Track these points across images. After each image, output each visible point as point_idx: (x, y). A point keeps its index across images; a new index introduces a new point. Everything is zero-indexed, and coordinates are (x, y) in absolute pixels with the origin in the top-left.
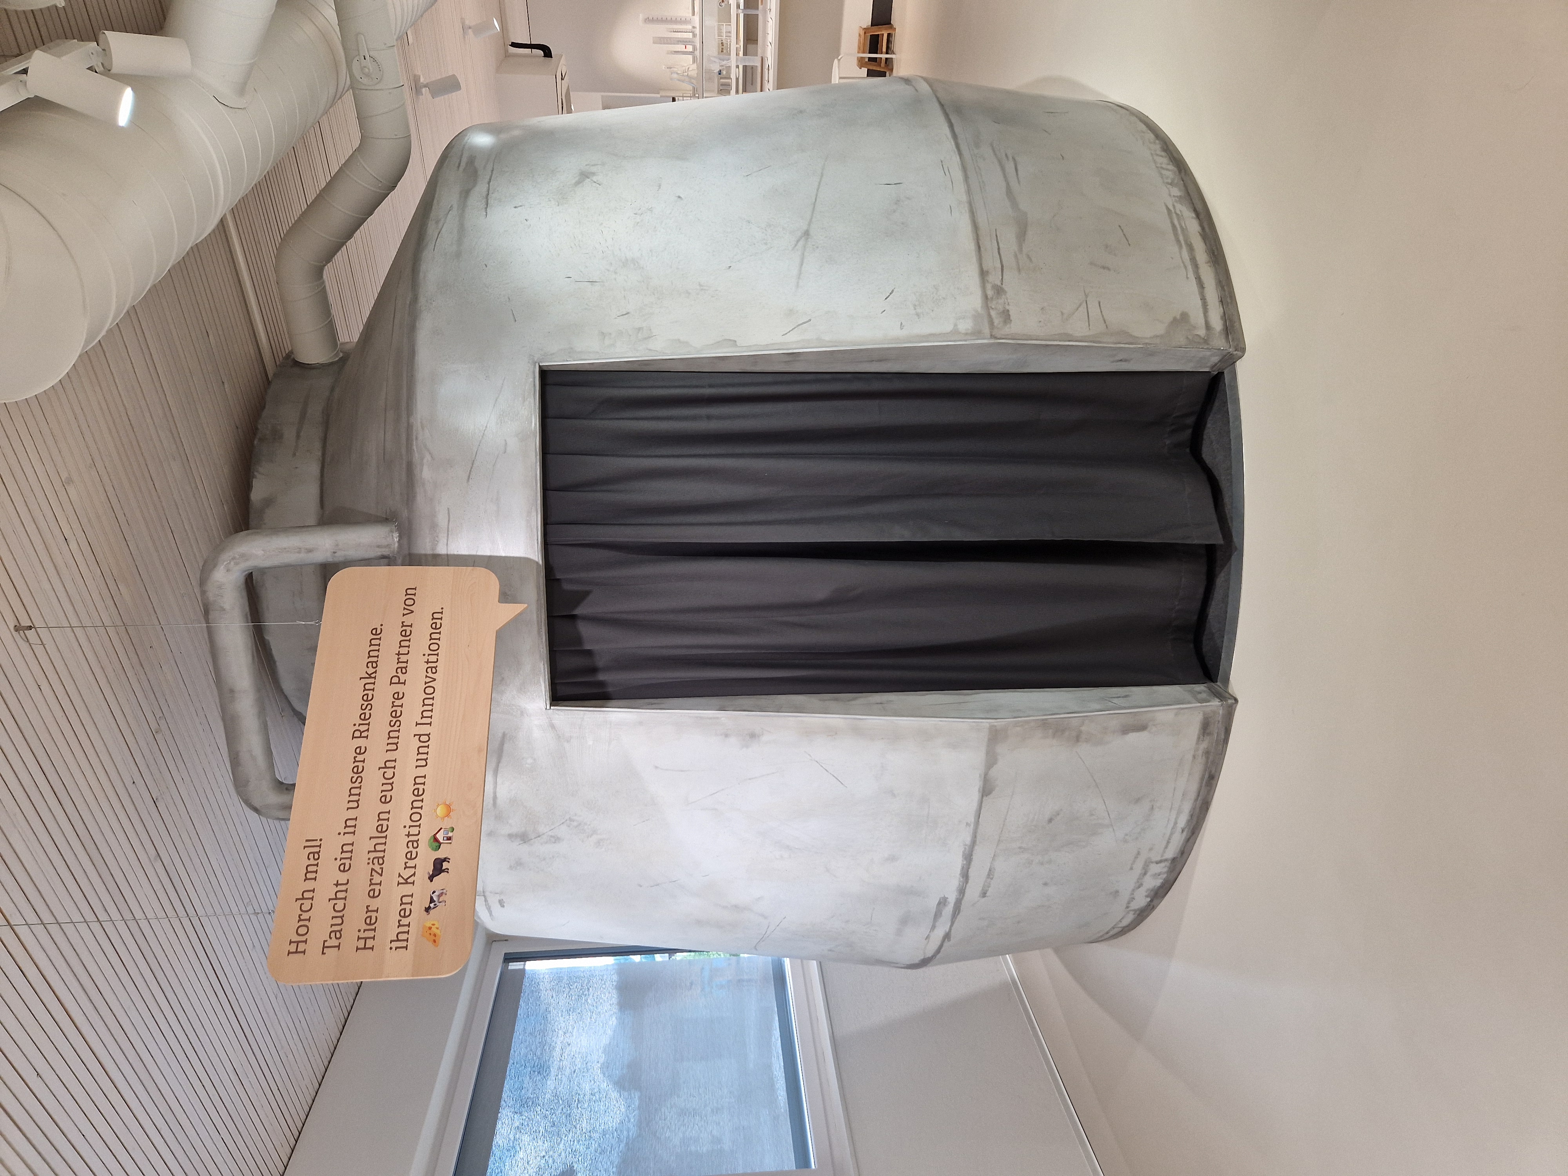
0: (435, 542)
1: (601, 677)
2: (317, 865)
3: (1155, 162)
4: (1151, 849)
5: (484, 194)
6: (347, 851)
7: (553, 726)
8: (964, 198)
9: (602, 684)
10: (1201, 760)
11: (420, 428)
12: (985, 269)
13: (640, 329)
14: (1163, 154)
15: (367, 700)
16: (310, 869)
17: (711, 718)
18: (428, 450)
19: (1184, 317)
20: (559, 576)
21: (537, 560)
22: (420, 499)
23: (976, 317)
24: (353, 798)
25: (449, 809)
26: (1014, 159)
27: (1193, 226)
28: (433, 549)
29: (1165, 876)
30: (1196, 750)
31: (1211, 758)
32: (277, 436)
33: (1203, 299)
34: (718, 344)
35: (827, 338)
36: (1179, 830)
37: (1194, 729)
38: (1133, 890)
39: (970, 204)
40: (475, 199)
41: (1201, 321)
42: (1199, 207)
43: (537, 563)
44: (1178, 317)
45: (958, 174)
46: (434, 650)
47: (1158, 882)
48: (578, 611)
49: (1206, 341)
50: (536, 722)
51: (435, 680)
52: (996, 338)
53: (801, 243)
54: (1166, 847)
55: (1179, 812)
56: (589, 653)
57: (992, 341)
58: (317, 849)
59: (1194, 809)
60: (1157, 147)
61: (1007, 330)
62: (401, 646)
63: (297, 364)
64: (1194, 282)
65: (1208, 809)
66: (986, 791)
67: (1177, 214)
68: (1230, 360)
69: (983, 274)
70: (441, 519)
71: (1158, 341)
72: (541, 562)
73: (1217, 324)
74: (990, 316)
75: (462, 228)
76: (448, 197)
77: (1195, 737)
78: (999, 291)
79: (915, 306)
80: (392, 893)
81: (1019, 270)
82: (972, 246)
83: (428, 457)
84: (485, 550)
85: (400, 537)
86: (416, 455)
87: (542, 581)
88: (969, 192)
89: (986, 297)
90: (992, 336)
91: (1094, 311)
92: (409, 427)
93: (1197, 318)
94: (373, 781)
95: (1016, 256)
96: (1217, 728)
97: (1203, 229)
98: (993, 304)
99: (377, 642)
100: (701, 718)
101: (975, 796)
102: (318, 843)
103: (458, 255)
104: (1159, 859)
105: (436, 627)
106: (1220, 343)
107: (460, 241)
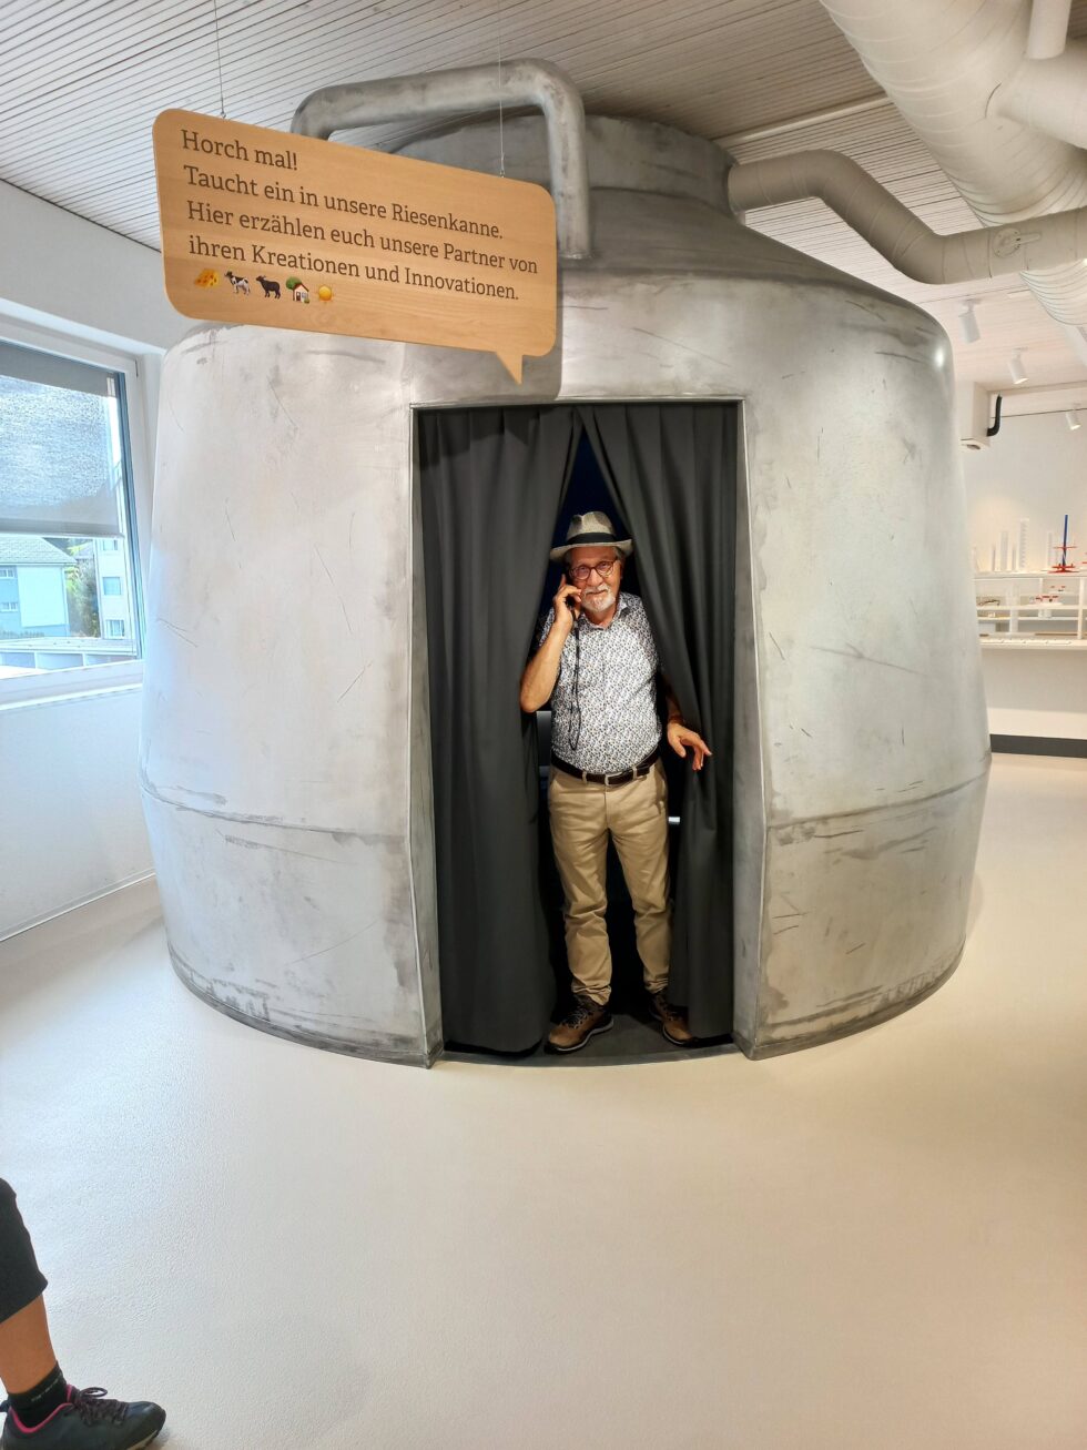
0: (575, 295)
1: (443, 461)
2: (271, 164)
3: (918, 977)
4: (278, 998)
5: (895, 352)
6: (285, 195)
7: (393, 411)
8: (890, 802)
9: (436, 461)
10: (370, 1038)
11: (684, 282)
12: (829, 821)
13: (775, 498)
14: (924, 984)
15: (430, 220)
16: (267, 156)
17: (405, 567)
18: (660, 291)
19: (783, 1004)
20: (542, 417)
21: (560, 395)
22: (616, 281)
23: (787, 813)
24: (336, 203)
25: (327, 299)
26: (921, 848)
27: (863, 1011)
28: (567, 292)
29: (250, 1014)
30: (380, 1033)
31: (373, 1048)
32: (661, 145)
33: (799, 1021)
34: (762, 573)
35: (768, 675)
36: (298, 1023)
37: (401, 1030)
38: (234, 985)
39: (885, 807)
40: (890, 343)
41: (779, 1019)
42: (881, 1016)
43: (556, 395)
44: (784, 999)
45: (911, 796)
46: (479, 289)
47: (243, 1007)
48: (508, 434)
49: (762, 1024)
50: (396, 394)
51: (450, 288)
52: (767, 832)
53: (852, 652)
54: (281, 1012)
55: (316, 1022)
56: (467, 447)
57: (765, 828)
58: (286, 164)
59: (321, 1035)
60: (930, 979)
61: (774, 841)
62: (481, 256)
63: (728, 168)
64: (814, 1012)
65: (321, 1048)
66: (338, 836)
67: (872, 997)
68: (745, 1048)
69: (824, 819)
70: (596, 302)
71: (763, 980)
72: (557, 399)
73: (777, 1034)
74: (788, 825)
75: (866, 329)
76: (892, 318)
77: (392, 1032)
78: (809, 834)
79: (797, 756)
80: (245, 240)
81: (827, 852)
82: (849, 808)
83: (655, 289)
84: (567, 345)
85: (577, 261)
86: (659, 278)
87: (538, 401)
88: (895, 806)
89: (802, 822)
90: (769, 828)
91: (790, 922)
92: (684, 272)
93: (783, 1016)
94: (352, 223)
95: (838, 850)
96: (402, 1050)
97: (861, 1020)
98: (797, 829)
99: (485, 232)
100: (405, 559)
101: (333, 826)
102: (292, 166)
103: (842, 325)
104: (269, 1006)
105: (499, 291)
106: (761, 1037)
107: (855, 327)
